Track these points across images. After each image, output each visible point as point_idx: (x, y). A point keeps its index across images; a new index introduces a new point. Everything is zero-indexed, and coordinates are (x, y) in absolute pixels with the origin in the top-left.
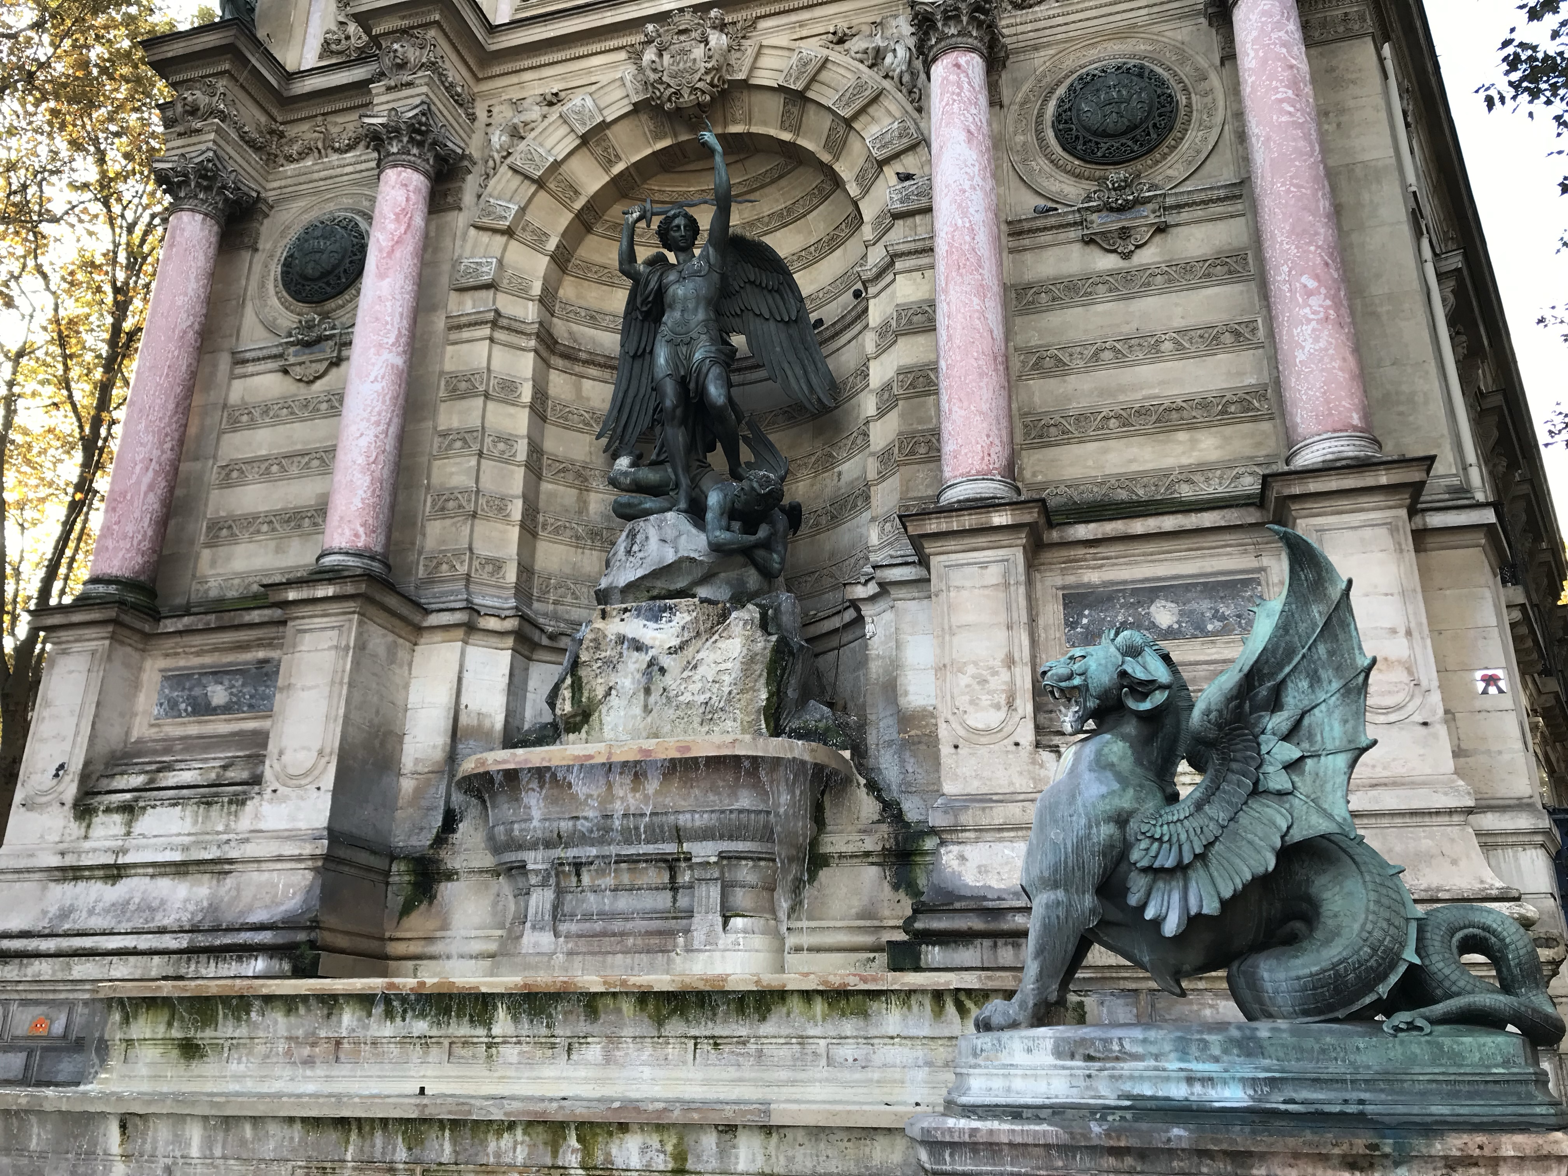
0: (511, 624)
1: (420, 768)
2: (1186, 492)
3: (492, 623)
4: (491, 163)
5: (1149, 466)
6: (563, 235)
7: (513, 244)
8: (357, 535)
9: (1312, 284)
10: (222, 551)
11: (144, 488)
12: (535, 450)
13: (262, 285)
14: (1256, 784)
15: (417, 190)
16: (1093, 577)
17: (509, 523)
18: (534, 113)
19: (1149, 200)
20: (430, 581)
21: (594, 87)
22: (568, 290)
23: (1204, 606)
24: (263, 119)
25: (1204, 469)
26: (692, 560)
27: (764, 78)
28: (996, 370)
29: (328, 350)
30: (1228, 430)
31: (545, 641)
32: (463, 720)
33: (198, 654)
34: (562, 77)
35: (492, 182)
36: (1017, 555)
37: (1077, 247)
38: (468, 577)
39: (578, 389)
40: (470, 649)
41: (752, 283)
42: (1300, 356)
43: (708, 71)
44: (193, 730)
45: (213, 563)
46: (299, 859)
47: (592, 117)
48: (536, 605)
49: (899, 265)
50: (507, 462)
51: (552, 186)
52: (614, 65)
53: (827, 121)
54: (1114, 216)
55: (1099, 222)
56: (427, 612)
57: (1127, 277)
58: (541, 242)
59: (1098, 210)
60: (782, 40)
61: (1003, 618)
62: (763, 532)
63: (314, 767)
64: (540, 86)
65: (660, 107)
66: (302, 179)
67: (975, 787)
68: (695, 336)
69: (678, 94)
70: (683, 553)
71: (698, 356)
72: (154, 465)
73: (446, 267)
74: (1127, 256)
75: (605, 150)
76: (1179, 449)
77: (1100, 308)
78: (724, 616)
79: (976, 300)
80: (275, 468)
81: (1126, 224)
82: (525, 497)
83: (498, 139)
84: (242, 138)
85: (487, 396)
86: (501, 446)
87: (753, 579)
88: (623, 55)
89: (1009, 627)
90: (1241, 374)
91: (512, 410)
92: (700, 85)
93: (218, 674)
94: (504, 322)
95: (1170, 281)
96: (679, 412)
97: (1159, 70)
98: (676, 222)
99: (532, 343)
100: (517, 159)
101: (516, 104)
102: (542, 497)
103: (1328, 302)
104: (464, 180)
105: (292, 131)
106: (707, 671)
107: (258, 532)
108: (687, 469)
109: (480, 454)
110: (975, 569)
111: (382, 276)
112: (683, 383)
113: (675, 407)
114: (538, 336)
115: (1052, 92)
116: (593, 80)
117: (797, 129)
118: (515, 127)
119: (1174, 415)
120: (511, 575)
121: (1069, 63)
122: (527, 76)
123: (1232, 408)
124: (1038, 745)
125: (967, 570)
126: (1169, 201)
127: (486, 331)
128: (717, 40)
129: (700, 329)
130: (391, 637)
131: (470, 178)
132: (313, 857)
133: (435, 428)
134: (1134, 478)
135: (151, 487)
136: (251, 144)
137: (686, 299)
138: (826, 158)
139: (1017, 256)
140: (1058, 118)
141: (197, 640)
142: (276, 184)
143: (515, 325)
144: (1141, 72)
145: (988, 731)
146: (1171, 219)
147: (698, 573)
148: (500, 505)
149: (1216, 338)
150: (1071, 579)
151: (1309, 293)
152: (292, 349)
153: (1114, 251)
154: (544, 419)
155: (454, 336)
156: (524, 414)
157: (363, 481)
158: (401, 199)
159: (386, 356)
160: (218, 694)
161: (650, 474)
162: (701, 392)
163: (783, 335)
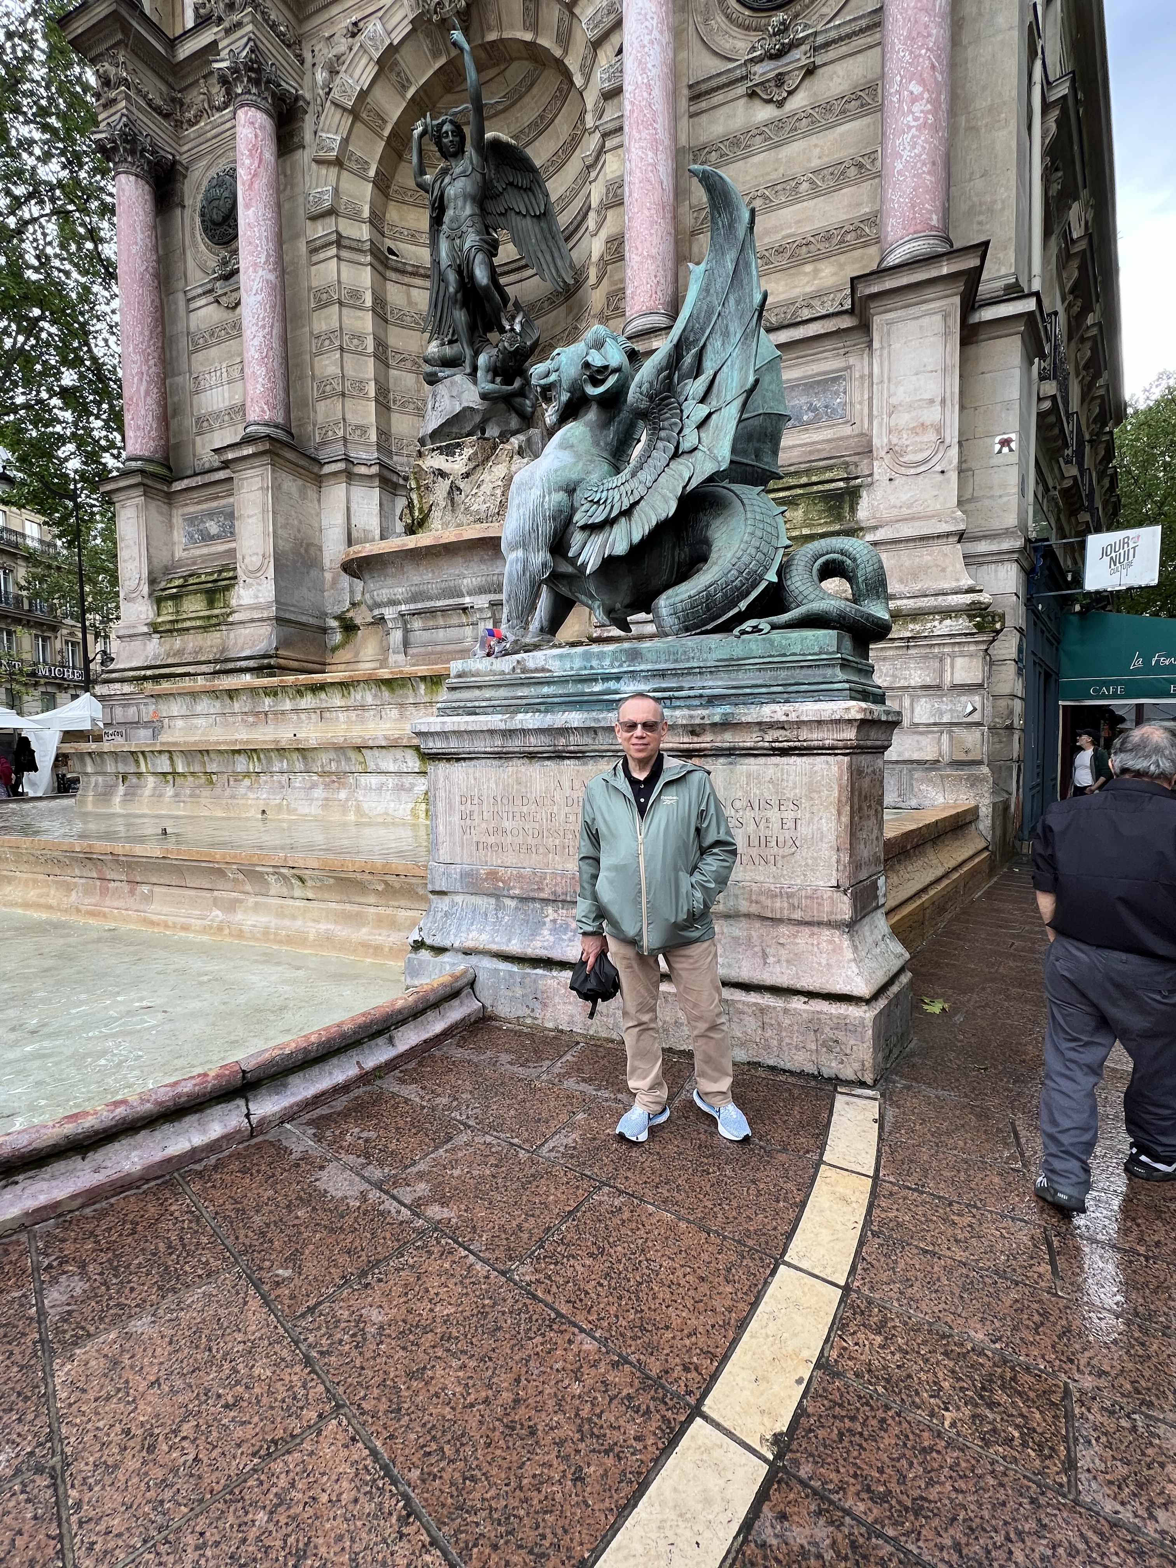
0: (375, 470)
1: (333, 565)
3: (363, 470)
4: (319, 101)
6: (380, 162)
7: (345, 174)
8: (263, 411)
9: (916, 88)
11: (142, 394)
12: (381, 346)
13: (193, 235)
14: (677, 448)
15: (262, 128)
17: (368, 399)
18: (342, 45)
19: (802, 41)
20: (324, 443)
21: (382, 12)
22: (393, 214)
23: (803, 401)
24: (164, 88)
26: (471, 409)
28: (664, 218)
30: (843, 258)
31: (401, 482)
32: (354, 535)
33: (198, 503)
34: (359, 5)
35: (322, 119)
37: (742, 103)
38: (344, 439)
39: (409, 296)
40: (352, 489)
41: (511, 184)
42: (899, 166)
44: (205, 551)
46: (261, 621)
47: (383, 41)
48: (395, 458)
49: (609, 145)
50: (361, 354)
51: (364, 115)
53: (556, 12)
54: (773, 63)
55: (760, 72)
56: (322, 465)
57: (777, 124)
58: (365, 170)
59: (760, 59)
62: (517, 383)
63: (262, 565)
64: (345, 18)
65: (430, 20)
66: (201, 140)
68: (464, 229)
70: (465, 404)
71: (467, 246)
72: (145, 377)
73: (301, 200)
74: (780, 104)
75: (398, 74)
76: (805, 279)
77: (756, 159)
78: (494, 449)
79: (650, 154)
81: (781, 70)
82: (377, 382)
83: (321, 76)
84: (150, 106)
85: (341, 303)
86: (355, 341)
87: (514, 422)
90: (859, 205)
91: (360, 313)
93: (210, 515)
94: (345, 242)
95: (813, 123)
96: (459, 296)
98: (445, 128)
99: (369, 258)
100: (335, 94)
101: (330, 40)
102: (391, 381)
103: (929, 106)
104: (303, 120)
105: (187, 97)
107: (223, 422)
108: (471, 343)
109: (342, 349)
111: (247, 206)
112: (459, 271)
113: (457, 292)
114: (372, 253)
117: (536, 27)
118: (331, 63)
119: (804, 250)
120: (374, 438)
123: (848, 237)
126: (820, 40)
127: (333, 251)
129: (469, 223)
130: (300, 482)
131: (306, 117)
132: (269, 620)
133: (311, 333)
135: (147, 393)
136: (158, 110)
138: (558, 53)
139: (696, 119)
141: (195, 494)
142: (186, 148)
143: (354, 244)
146: (819, 59)
147: (477, 418)
148: (360, 385)
149: (843, 173)
151: (914, 99)
152: (218, 284)
153: (770, 101)
154: (386, 321)
155: (315, 259)
156: (369, 316)
157: (261, 371)
158: (251, 136)
159: (261, 272)
160: (213, 527)
161: (448, 351)
162: (472, 276)
163: (537, 229)
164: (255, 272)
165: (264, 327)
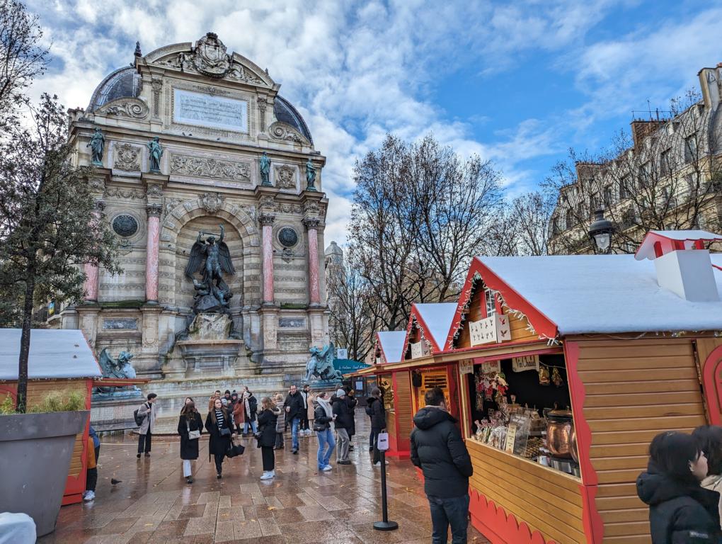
3: (173, 312)
4: (167, 212)
5: (289, 298)
7: (172, 232)
10: (105, 291)
12: (176, 276)
16: (284, 317)
19: (292, 254)
21: (191, 201)
23: (297, 323)
25: (296, 299)
26: (217, 306)
27: (227, 210)
29: (129, 249)
30: (300, 294)
32: (169, 331)
33: (113, 317)
34: (183, 196)
35: (167, 216)
36: (276, 314)
37: (281, 259)
38: (168, 303)
40: (169, 317)
43: (216, 207)
44: (114, 332)
45: (103, 293)
46: (153, 358)
49: (252, 255)
50: (173, 279)
51: (180, 220)
52: (196, 197)
53: (238, 222)
55: (285, 256)
57: (288, 266)
58: (176, 230)
59: (284, 254)
60: (231, 203)
61: (274, 323)
62: (229, 302)
63: (154, 342)
64: (177, 197)
65: (204, 209)
66: (114, 202)
67: (269, 348)
69: (209, 209)
71: (217, 267)
74: (288, 263)
75: (192, 215)
76: (293, 296)
77: (284, 271)
78: (222, 316)
81: (288, 257)
82: (175, 286)
83: (168, 207)
85: (169, 265)
86: (171, 276)
88: (198, 196)
89: (275, 326)
90: (302, 286)
93: (120, 321)
95: (294, 268)
97: (295, 231)
99: (175, 253)
100: (173, 213)
101: (171, 199)
105: (109, 187)
106: (219, 325)
107: (115, 288)
109: (169, 278)
114: (176, 251)
115: (278, 230)
116: (190, 198)
117: (231, 220)
119: (293, 291)
120: (174, 302)
121: (281, 224)
122: (174, 193)
123: (301, 291)
124: (277, 342)
125: (269, 317)
126: (295, 255)
127: (168, 251)
128: (219, 201)
132: (155, 358)
137: (214, 255)
138: (236, 227)
140: (279, 236)
142: (106, 201)
143: (172, 249)
144: (293, 231)
145: (271, 340)
146: (294, 258)
147: (218, 308)
148: (172, 288)
149: (299, 279)
150: (280, 317)
152: (119, 246)
153: (286, 261)
155: (161, 251)
156: (175, 269)
160: (120, 325)
163: (225, 259)
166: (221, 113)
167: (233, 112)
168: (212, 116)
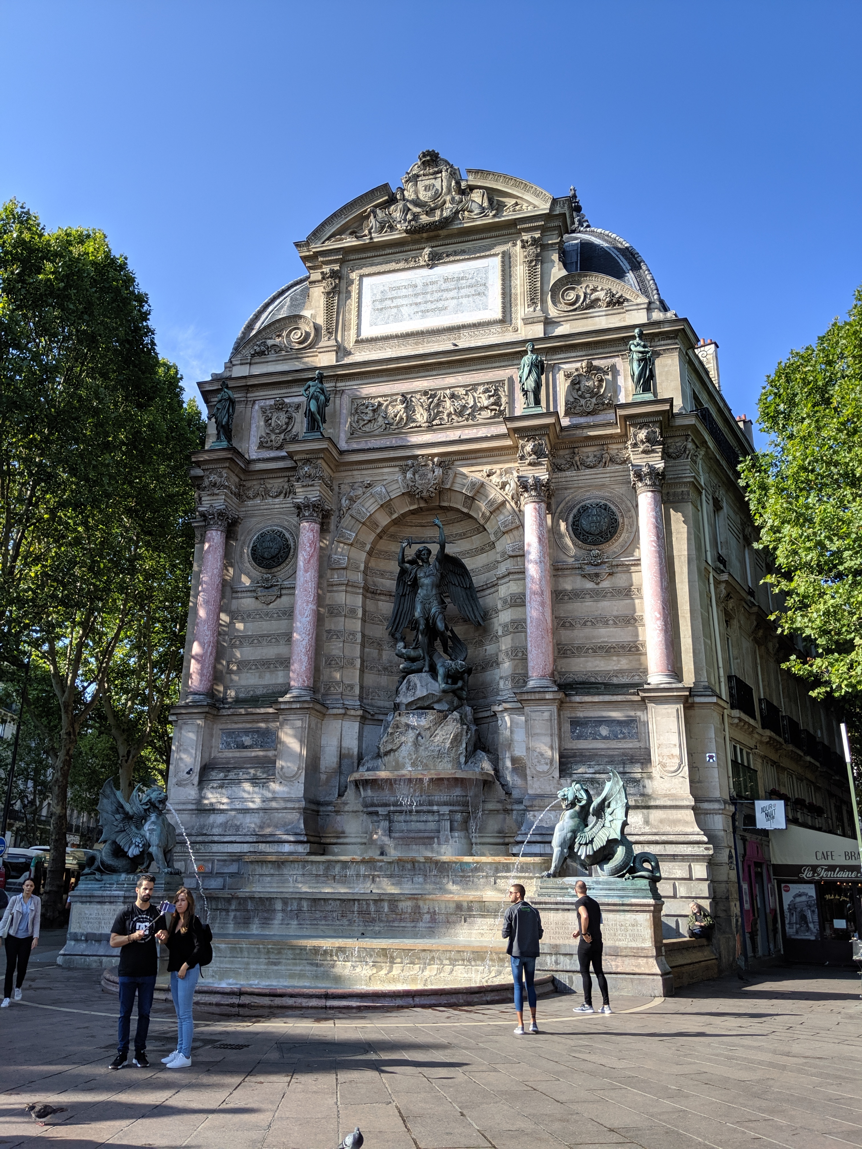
0: (360, 713)
1: (327, 770)
2: (615, 681)
3: (352, 712)
4: (342, 512)
5: (602, 669)
6: (372, 543)
7: (353, 548)
8: (303, 682)
9: (657, 615)
10: (235, 676)
11: (209, 653)
12: (364, 636)
13: (241, 556)
14: (604, 824)
16: (581, 714)
17: (356, 669)
18: (360, 491)
19: (605, 562)
20: (328, 696)
21: (385, 482)
22: (373, 564)
23: (618, 730)
24: (238, 482)
25: (621, 672)
26: (433, 694)
27: (457, 487)
29: (275, 591)
30: (631, 658)
31: (370, 717)
32: (343, 751)
33: (236, 723)
34: (371, 475)
35: (342, 521)
36: (554, 708)
37: (579, 577)
38: (342, 693)
39: (378, 607)
40: (344, 722)
41: (451, 571)
43: (434, 484)
44: (237, 754)
45: (231, 681)
46: (293, 809)
47: (385, 497)
48: (366, 702)
49: (511, 577)
50: (354, 643)
51: (368, 524)
52: (393, 473)
53: (481, 509)
54: (593, 567)
55: (588, 569)
56: (328, 708)
57: (597, 592)
58: (364, 547)
59: (587, 564)
61: (549, 732)
62: (460, 684)
63: (296, 773)
64: (362, 478)
65: (414, 496)
66: (256, 508)
67: (539, 792)
68: (431, 601)
69: (422, 492)
70: (430, 692)
72: (212, 644)
73: (325, 558)
74: (598, 584)
75: (390, 509)
76: (614, 663)
77: (587, 604)
78: (446, 717)
80: (256, 641)
81: (597, 571)
82: (361, 657)
83: (344, 501)
85: (345, 616)
86: (351, 637)
88: (397, 469)
89: (551, 735)
91: (354, 621)
92: (431, 489)
93: (247, 732)
94: (350, 583)
95: (613, 596)
96: (425, 631)
97: (612, 507)
98: (423, 551)
99: (361, 591)
100: (353, 512)
101: (352, 486)
102: (367, 655)
103: (663, 623)
105: (248, 484)
106: (439, 738)
107: (251, 669)
108: (428, 653)
109: (344, 641)
110: (540, 713)
112: (427, 620)
113: (424, 629)
114: (363, 587)
115: (571, 510)
116: (385, 478)
117: (470, 509)
118: (352, 497)
119: (612, 650)
120: (357, 691)
121: (578, 499)
122: (355, 473)
123: (633, 649)
124: (560, 777)
125: (537, 713)
126: (614, 563)
127: (344, 588)
128: (438, 471)
129: (434, 597)
130: (319, 721)
131: (332, 517)
132: (299, 808)
133: (327, 631)
134: (597, 673)
136: (235, 495)
137: (427, 585)
138: (481, 521)
140: (574, 522)
143: (355, 584)
144: (606, 507)
145: (543, 772)
146: (615, 570)
147: (436, 699)
148: (352, 662)
149: (628, 621)
150: (573, 715)
152: (260, 589)
153: (593, 581)
154: (366, 622)
155: (330, 589)
156: (359, 622)
157: (305, 659)
158: (311, 537)
159: (310, 606)
160: (247, 740)
161: (413, 653)
162: (434, 624)
163: (463, 593)
164: (307, 605)
165: (309, 635)
166: (445, 295)
167: (470, 286)
168: (430, 306)
